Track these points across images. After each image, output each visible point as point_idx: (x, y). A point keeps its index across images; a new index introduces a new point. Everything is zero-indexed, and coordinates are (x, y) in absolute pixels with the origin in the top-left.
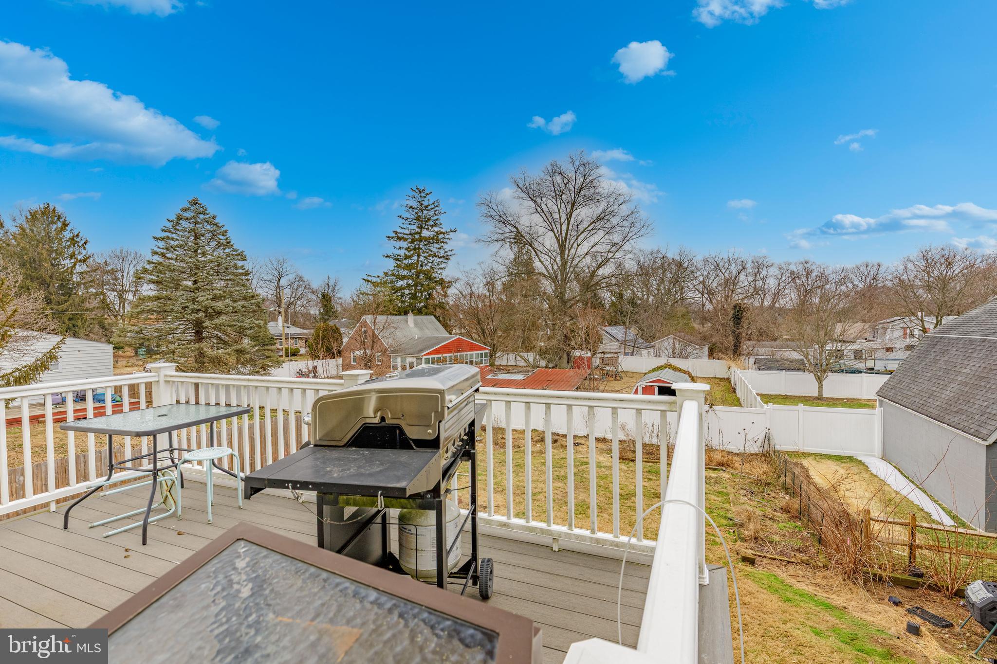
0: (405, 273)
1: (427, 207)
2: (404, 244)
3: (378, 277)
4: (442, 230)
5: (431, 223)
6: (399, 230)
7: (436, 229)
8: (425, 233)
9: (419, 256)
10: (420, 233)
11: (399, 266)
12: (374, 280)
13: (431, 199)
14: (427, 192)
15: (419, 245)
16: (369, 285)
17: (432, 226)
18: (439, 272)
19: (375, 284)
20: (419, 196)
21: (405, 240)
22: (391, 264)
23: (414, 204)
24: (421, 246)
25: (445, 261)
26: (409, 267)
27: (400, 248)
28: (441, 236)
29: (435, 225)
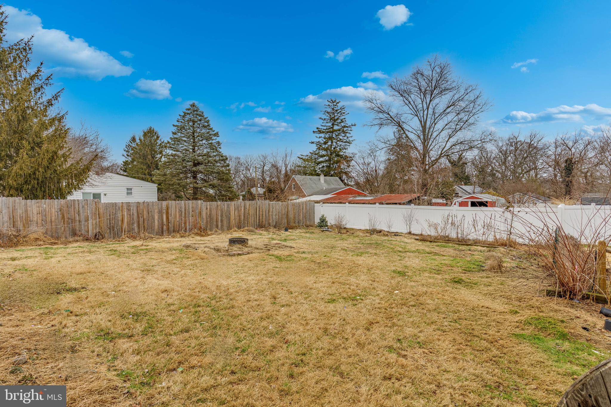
0: (324, 153)
1: (337, 111)
2: (322, 135)
3: (307, 156)
4: (346, 125)
5: (339, 121)
6: (320, 127)
7: (343, 124)
8: (336, 127)
9: (332, 142)
10: (332, 128)
11: (319, 149)
12: (304, 157)
13: (340, 105)
14: (337, 101)
15: (332, 135)
16: (301, 161)
17: (340, 123)
18: (344, 151)
19: (304, 160)
20: (332, 105)
21: (323, 132)
22: (314, 148)
23: (329, 110)
24: (333, 136)
25: (348, 144)
26: (326, 150)
27: (320, 138)
28: (345, 129)
29: (342, 121)
